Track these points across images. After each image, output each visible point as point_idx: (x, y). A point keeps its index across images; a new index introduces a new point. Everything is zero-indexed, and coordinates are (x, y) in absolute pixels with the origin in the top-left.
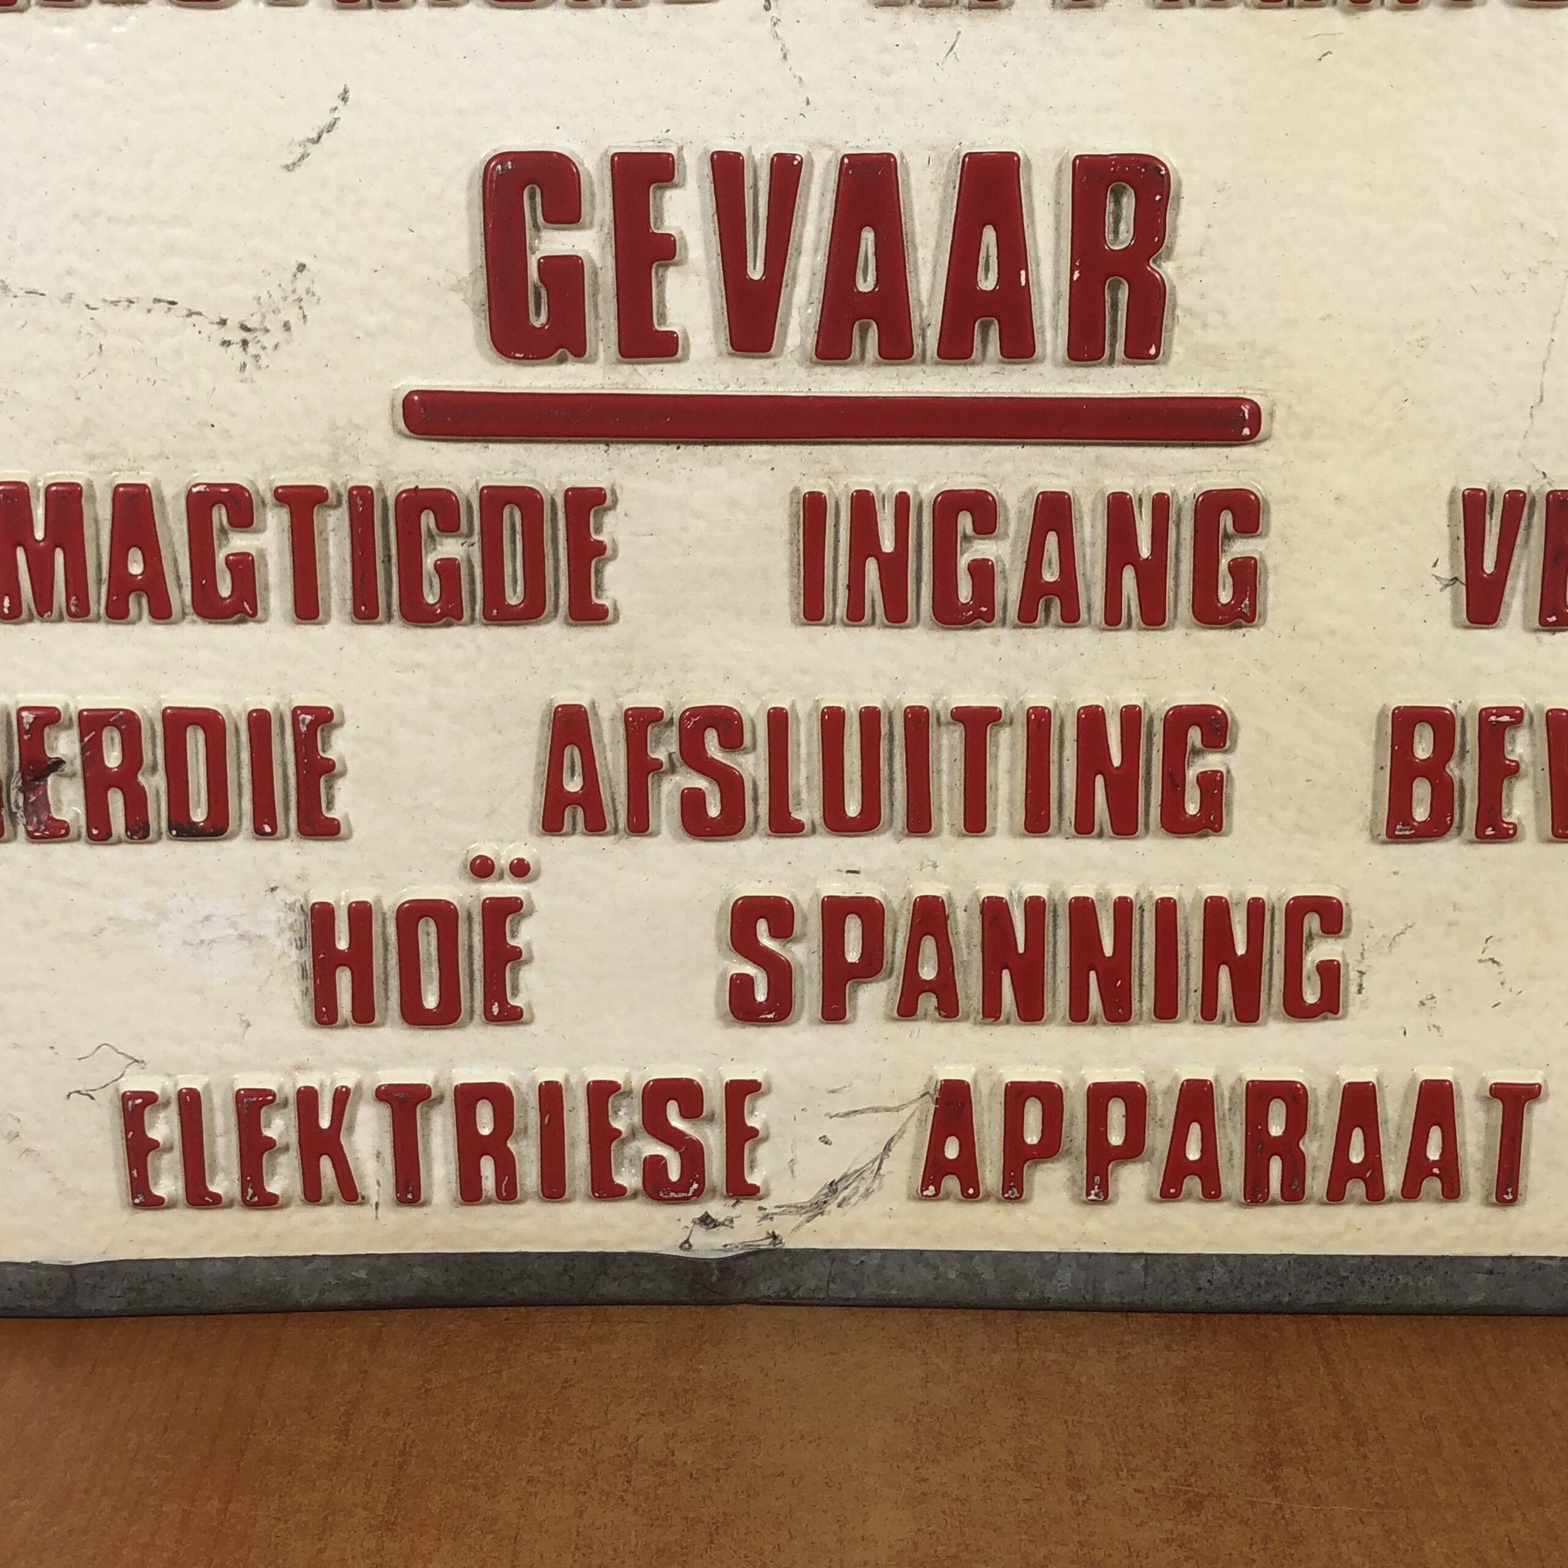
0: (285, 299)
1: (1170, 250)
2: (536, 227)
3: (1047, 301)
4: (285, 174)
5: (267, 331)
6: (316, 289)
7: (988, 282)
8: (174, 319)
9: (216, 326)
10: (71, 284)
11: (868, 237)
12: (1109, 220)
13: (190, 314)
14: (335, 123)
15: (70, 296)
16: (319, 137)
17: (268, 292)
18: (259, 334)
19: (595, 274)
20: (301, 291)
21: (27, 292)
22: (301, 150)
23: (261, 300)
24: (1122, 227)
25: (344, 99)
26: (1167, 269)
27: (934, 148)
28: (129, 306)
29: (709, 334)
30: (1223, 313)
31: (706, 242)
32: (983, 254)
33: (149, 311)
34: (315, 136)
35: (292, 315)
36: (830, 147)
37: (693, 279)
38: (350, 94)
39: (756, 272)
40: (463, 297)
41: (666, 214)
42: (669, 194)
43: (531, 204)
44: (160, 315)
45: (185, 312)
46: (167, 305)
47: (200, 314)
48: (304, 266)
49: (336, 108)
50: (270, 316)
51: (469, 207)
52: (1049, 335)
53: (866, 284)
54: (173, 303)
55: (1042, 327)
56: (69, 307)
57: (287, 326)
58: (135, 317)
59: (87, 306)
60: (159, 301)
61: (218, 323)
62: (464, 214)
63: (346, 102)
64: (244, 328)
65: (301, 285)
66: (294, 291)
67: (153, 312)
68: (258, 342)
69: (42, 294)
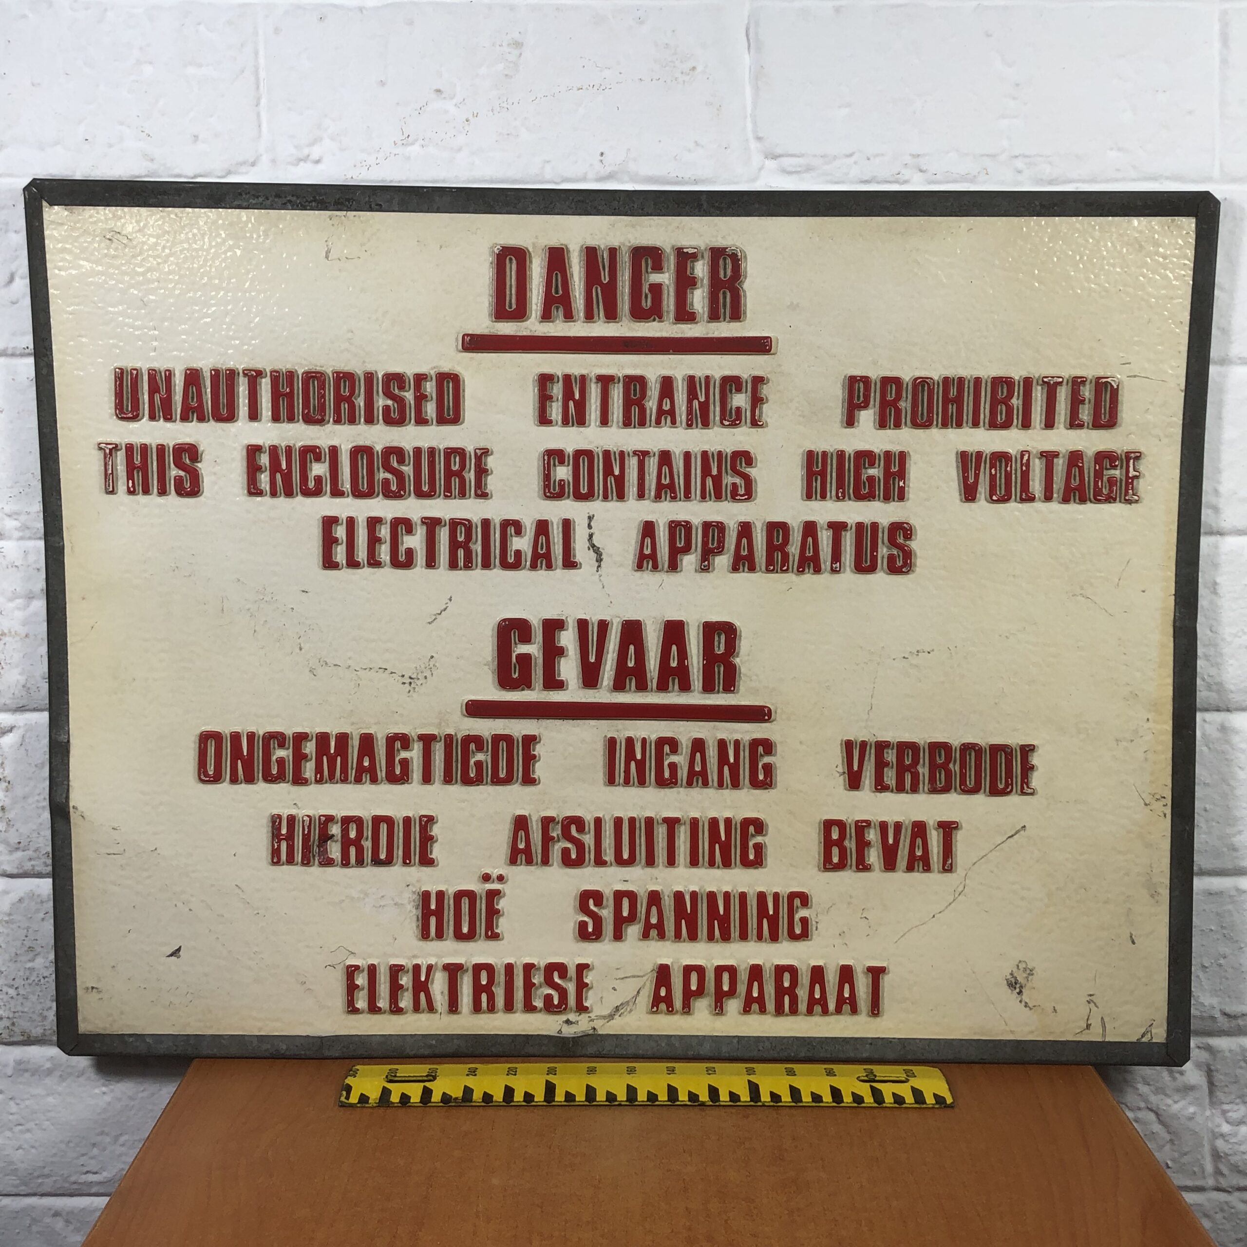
0: (426, 668)
1: (738, 653)
2: (516, 643)
3: (695, 670)
4: (428, 625)
5: (418, 679)
6: (437, 664)
7: (674, 664)
8: (386, 675)
10: (350, 662)
11: (632, 648)
12: (716, 643)
13: (392, 673)
14: (447, 608)
15: (349, 667)
16: (441, 613)
17: (420, 666)
18: (416, 680)
19: (536, 659)
20: (431, 666)
21: (334, 666)
22: (434, 617)
23: (417, 668)
24: (721, 645)
25: (450, 600)
26: (737, 661)
27: (655, 618)
28: (370, 670)
29: (576, 680)
30: (757, 675)
31: (575, 649)
32: (672, 654)
33: (377, 672)
34: (439, 612)
35: (428, 674)
36: (619, 617)
37: (570, 661)
38: (453, 599)
39: (592, 659)
40: (489, 667)
41: (561, 639)
42: (562, 632)
43: (514, 636)
44: (382, 675)
45: (390, 673)
46: (384, 670)
47: (395, 673)
48: (433, 657)
49: (447, 603)
50: (420, 674)
51: (492, 636)
52: (696, 682)
53: (631, 664)
54: (386, 669)
55: (694, 680)
56: (348, 671)
57: (426, 677)
58: (372, 674)
59: (355, 670)
60: (381, 669)
61: (401, 676)
62: (490, 639)
64: (410, 678)
65: (432, 664)
66: (429, 665)
67: (379, 672)
68: (415, 683)
69: (339, 666)
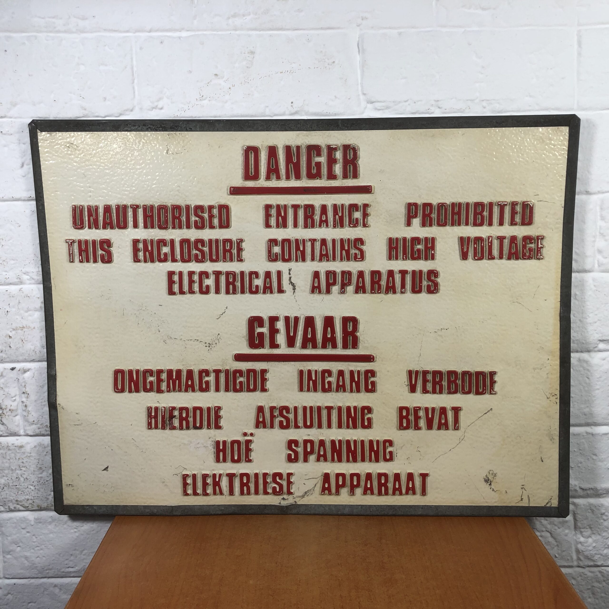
0: (216, 339)
1: (358, 331)
2: (257, 327)
3: (339, 339)
4: (217, 320)
5: (213, 344)
6: (221, 338)
7: (329, 336)
8: (198, 343)
9: (205, 344)
10: (181, 337)
11: (310, 329)
12: (348, 326)
13: (201, 342)
14: (225, 312)
15: (181, 339)
16: (222, 314)
19: (266, 334)
20: (219, 338)
21: (174, 339)
22: (219, 316)
23: (212, 339)
24: (351, 327)
25: (227, 308)
26: (358, 334)
27: (320, 315)
28: (191, 341)
29: (284, 344)
30: (367, 341)
31: (284, 330)
32: (328, 331)
33: (194, 341)
35: (217, 342)
36: (303, 315)
37: (282, 335)
39: (292, 334)
40: (245, 339)
41: (277, 325)
42: (278, 322)
43: (256, 324)
44: (196, 343)
48: (219, 334)
49: (225, 310)
50: (213, 342)
52: (339, 344)
53: (309, 336)
54: (198, 340)
55: (338, 343)
56: (181, 341)
57: (216, 343)
59: (184, 341)
60: (196, 340)
62: (245, 326)
64: (209, 344)
68: (211, 346)
69: (177, 339)
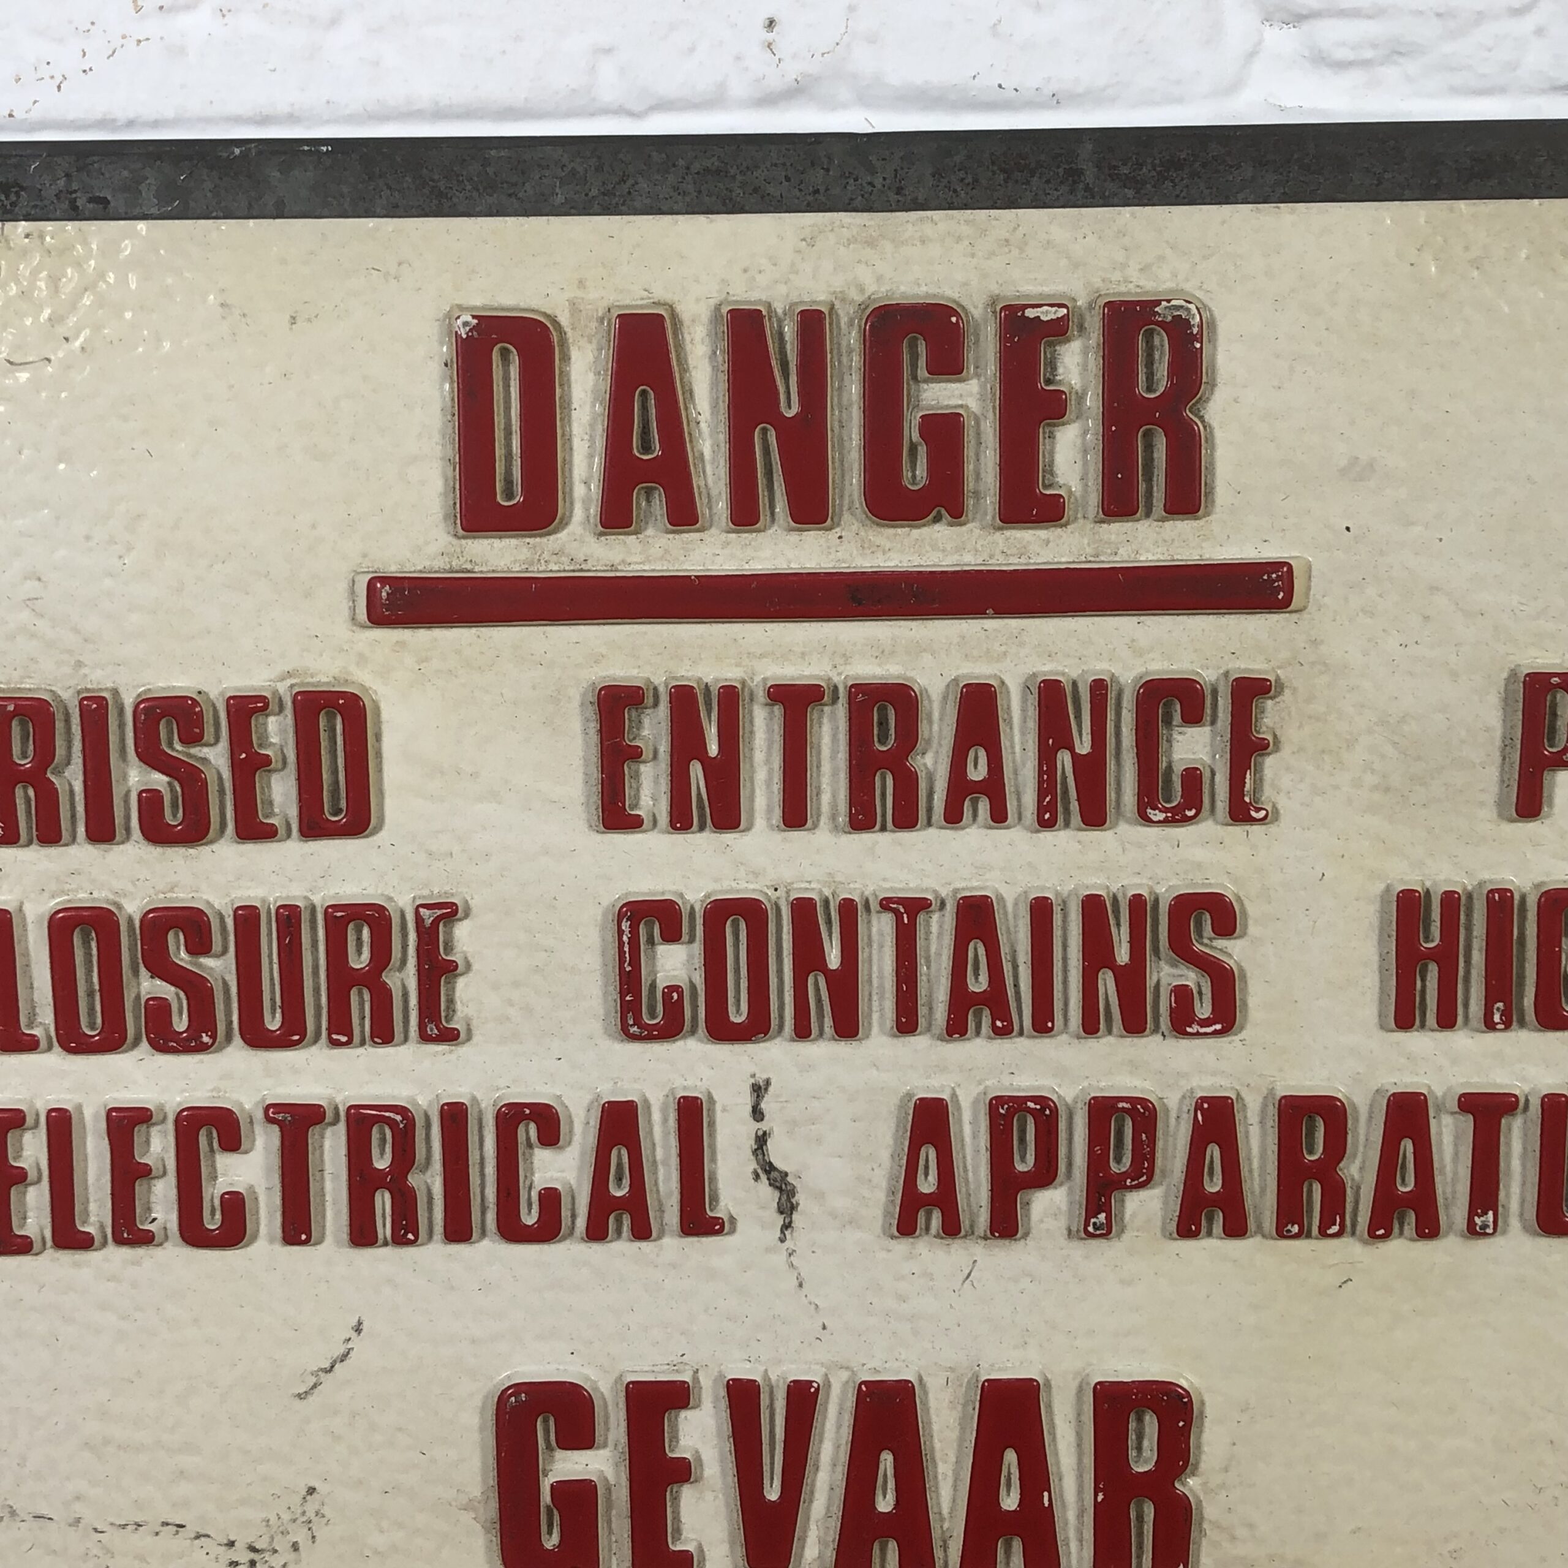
0: (294, 1521)
1: (1196, 1466)
2: (549, 1447)
3: (1071, 1515)
4: (297, 1401)
5: (275, 1551)
6: (326, 1510)
7: (1010, 1501)
8: (181, 1542)
9: (223, 1548)
10: (79, 1509)
11: (887, 1459)
12: (1132, 1436)
13: (198, 1537)
14: (348, 1353)
15: (78, 1520)
16: (332, 1367)
17: (278, 1515)
18: (267, 1556)
19: (609, 1490)
20: (311, 1514)
21: (35, 1517)
22: (314, 1380)
23: (271, 1523)
24: (1146, 1443)
25: (358, 1329)
26: (1191, 1485)
27: (952, 1369)
28: (136, 1529)
29: (724, 1549)
30: (1251, 1526)
31: (722, 1461)
32: (1004, 1473)
33: (157, 1534)
34: (327, 1365)
35: (300, 1535)
36: (847, 1368)
37: (709, 1496)
38: (365, 1327)
39: (773, 1494)
40: (474, 1516)
41: (681, 1434)
42: (684, 1414)
43: (544, 1430)
44: (168, 1541)
45: (193, 1536)
46: (175, 1528)
47: (208, 1536)
48: (315, 1489)
49: (350, 1339)
50: (278, 1538)
51: (482, 1429)
52: (1074, 1546)
53: (885, 1504)
54: (182, 1526)
55: (1067, 1539)
56: (76, 1531)
57: (295, 1547)
58: (142, 1540)
59: (96, 1530)
60: (167, 1524)
61: (226, 1545)
62: (476, 1436)
63: (359, 1333)
64: (253, 1549)
65: (311, 1508)
66: (304, 1513)
67: (161, 1534)
68: (266, 1562)
69: (50, 1519)
